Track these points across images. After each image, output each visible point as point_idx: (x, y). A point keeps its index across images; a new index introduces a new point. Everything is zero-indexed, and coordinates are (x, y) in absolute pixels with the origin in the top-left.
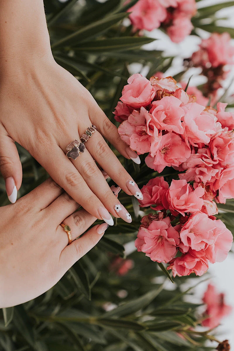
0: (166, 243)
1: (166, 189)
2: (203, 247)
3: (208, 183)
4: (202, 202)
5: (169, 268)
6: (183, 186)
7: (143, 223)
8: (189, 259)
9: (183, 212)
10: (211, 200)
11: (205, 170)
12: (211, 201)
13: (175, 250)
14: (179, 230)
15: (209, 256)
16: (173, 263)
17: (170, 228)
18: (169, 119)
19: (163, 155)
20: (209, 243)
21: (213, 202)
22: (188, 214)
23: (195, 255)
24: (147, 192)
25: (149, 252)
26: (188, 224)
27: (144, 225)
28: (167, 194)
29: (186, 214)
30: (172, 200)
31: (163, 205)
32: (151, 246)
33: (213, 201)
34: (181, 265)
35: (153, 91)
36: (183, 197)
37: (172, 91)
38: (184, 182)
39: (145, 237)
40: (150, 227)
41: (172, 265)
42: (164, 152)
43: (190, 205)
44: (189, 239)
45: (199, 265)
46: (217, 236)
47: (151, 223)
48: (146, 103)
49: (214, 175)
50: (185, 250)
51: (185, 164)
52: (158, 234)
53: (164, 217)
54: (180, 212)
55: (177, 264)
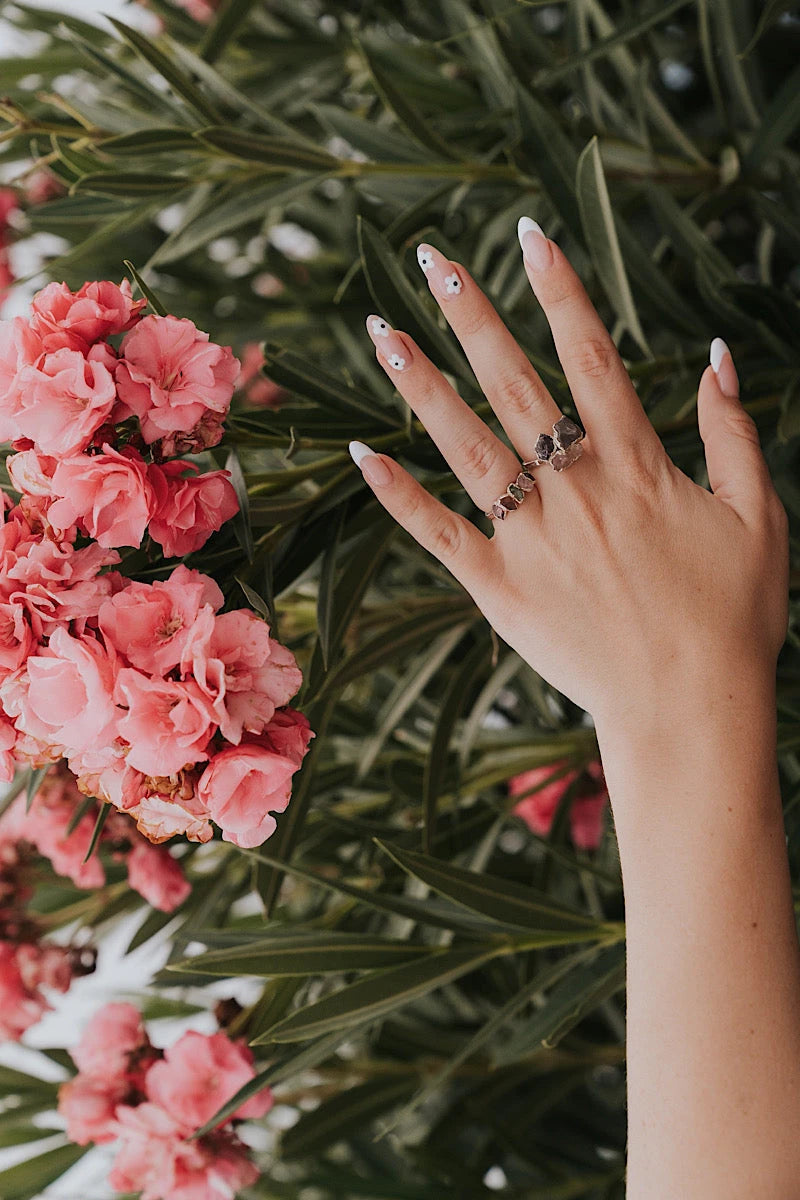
0: (154, 369)
1: (157, 521)
2: (50, 360)
3: (35, 540)
4: (54, 486)
5: (141, 303)
6: (107, 533)
7: (218, 427)
8: (88, 325)
9: (108, 456)
10: (26, 497)
11: (46, 574)
12: (27, 492)
13: (128, 350)
14: (119, 404)
15: (31, 336)
16: (132, 318)
17: (144, 411)
18: (159, 713)
19: (176, 616)
20: (33, 371)
21: (21, 492)
22: (94, 451)
23: (70, 338)
24: (210, 513)
25: (198, 346)
26: (94, 422)
27: (215, 421)
28: (155, 506)
29: (99, 451)
30: (141, 489)
31: (163, 475)
32: (195, 361)
33: (22, 495)
34: (110, 308)
35: (206, 792)
36: (108, 497)
37: (151, 799)
38: (106, 542)
39: (212, 384)
40: (199, 412)
41: (134, 313)
42: (174, 624)
43: (90, 478)
44: (90, 382)
45: (61, 311)
46: (11, 390)
47: (196, 425)
48: (225, 758)
49: (21, 561)
50: (100, 350)
51: (104, 592)
52: (174, 395)
53: (159, 443)
54: (116, 454)
55: (121, 313)
